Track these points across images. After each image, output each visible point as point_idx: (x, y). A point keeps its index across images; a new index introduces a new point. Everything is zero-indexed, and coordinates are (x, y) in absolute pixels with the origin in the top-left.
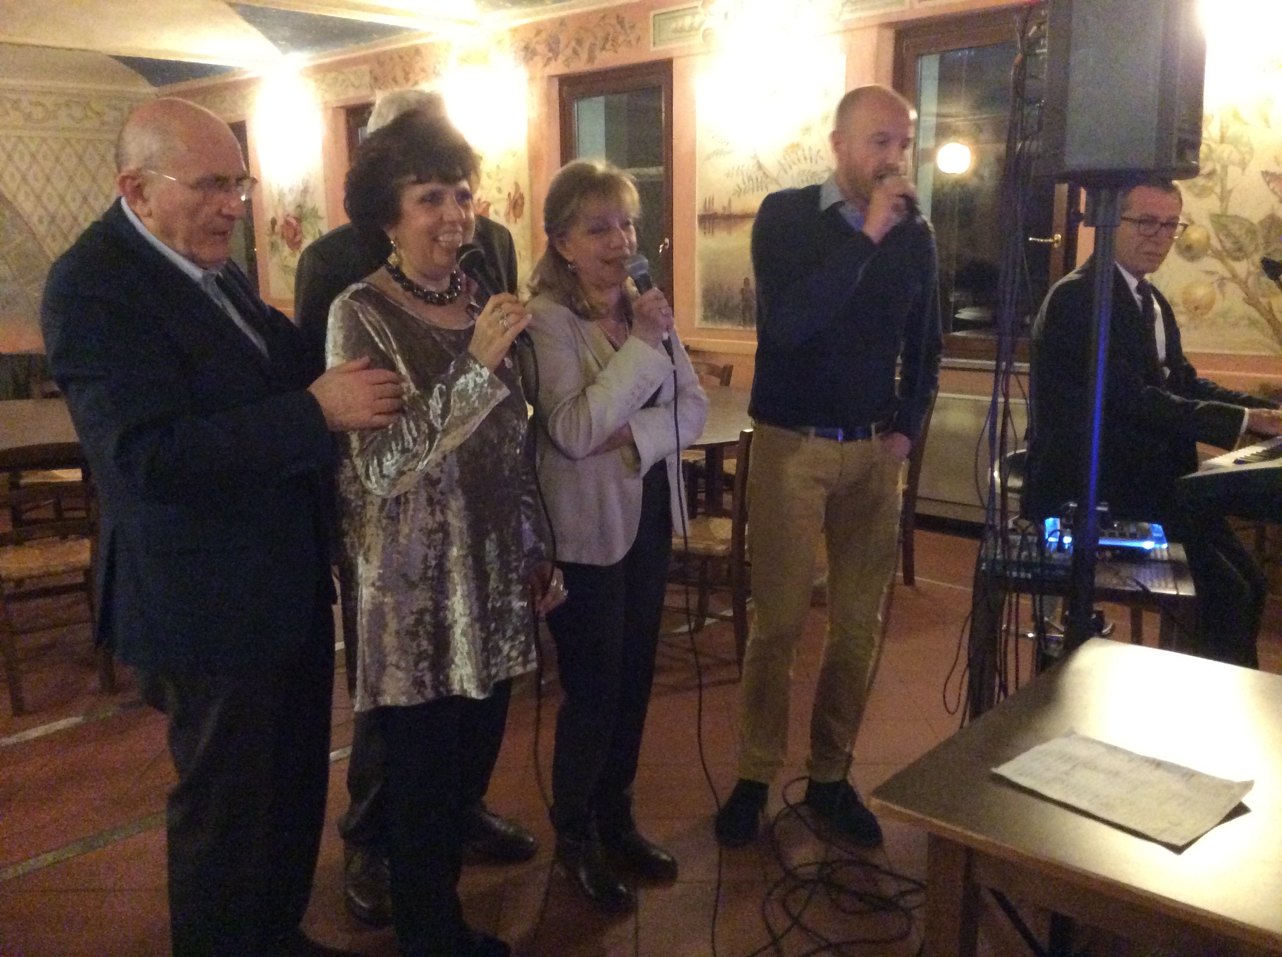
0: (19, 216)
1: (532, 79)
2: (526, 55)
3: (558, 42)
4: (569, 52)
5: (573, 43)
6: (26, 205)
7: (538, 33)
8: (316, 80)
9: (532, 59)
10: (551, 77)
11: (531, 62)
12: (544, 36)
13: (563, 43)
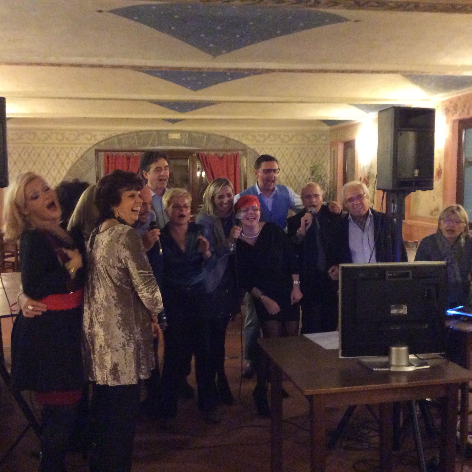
1: (447, 121)
2: (446, 112)
3: (457, 106)
5: (462, 106)
7: (451, 103)
10: (455, 121)
11: (448, 115)
12: (452, 104)
13: (459, 107)
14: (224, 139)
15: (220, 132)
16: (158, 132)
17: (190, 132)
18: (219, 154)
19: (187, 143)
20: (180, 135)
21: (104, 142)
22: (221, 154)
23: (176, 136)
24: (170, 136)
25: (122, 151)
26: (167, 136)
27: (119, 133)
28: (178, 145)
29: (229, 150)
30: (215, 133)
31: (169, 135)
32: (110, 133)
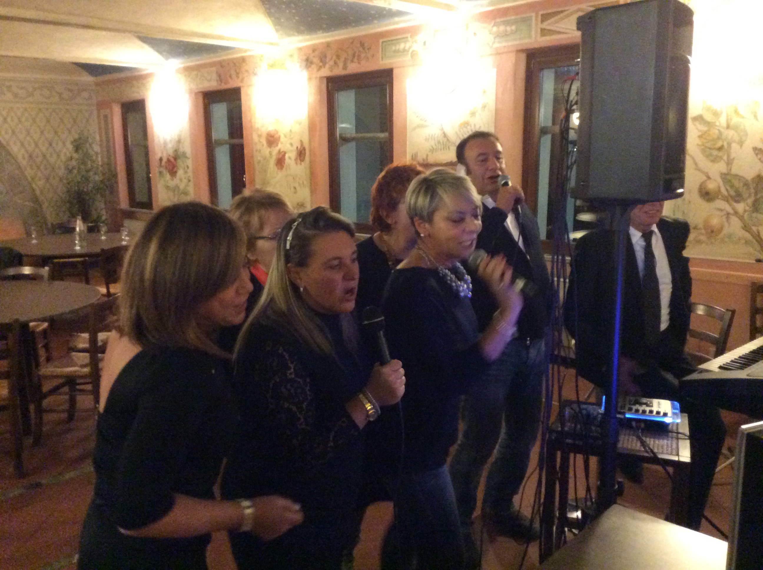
1: (310, 79)
2: (307, 64)
3: (325, 57)
4: (332, 63)
5: (334, 57)
7: (314, 51)
8: (185, 76)
9: (310, 66)
10: (321, 78)
11: (310, 69)
12: (317, 53)
13: (329, 57)
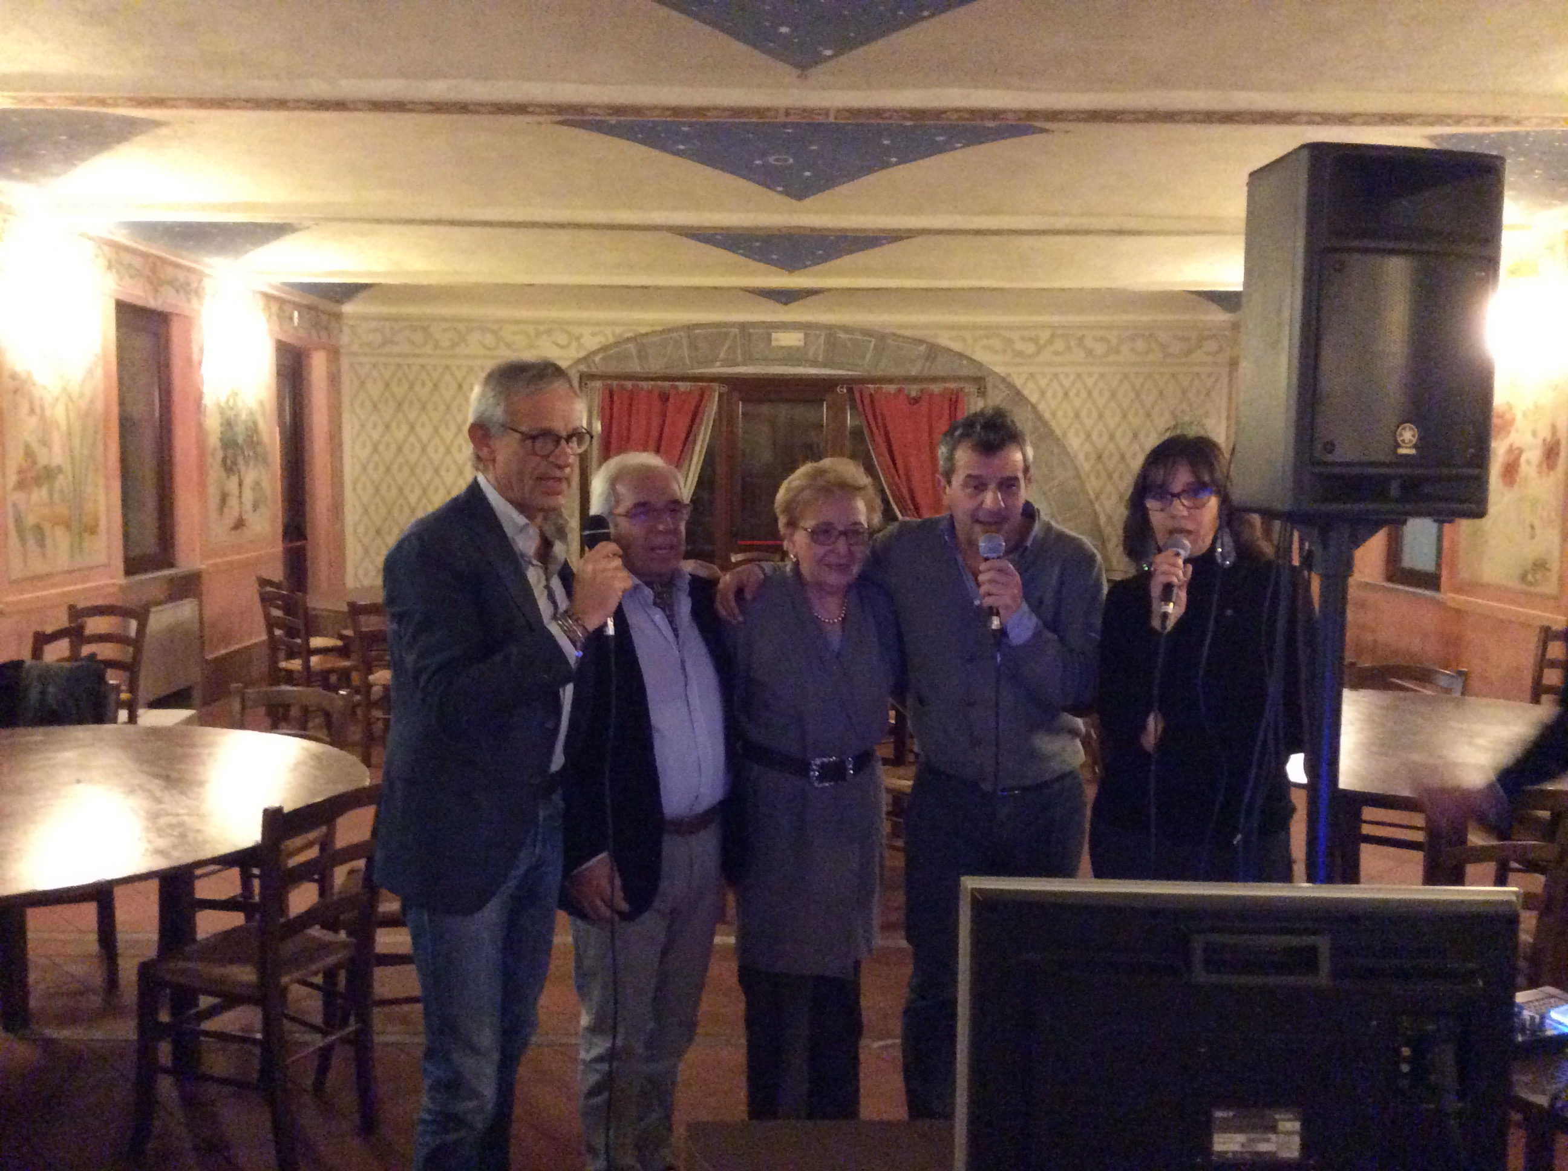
0: (1067, 454)
6: (1075, 442)
14: (922, 348)
15: (914, 327)
16: (743, 326)
17: (830, 329)
18: (910, 390)
19: (820, 359)
20: (801, 335)
21: (601, 355)
22: (914, 390)
23: (791, 339)
24: (777, 340)
25: (647, 379)
26: (769, 337)
27: (643, 330)
28: (799, 362)
29: (934, 379)
30: (898, 332)
31: (774, 335)
32: (618, 330)
